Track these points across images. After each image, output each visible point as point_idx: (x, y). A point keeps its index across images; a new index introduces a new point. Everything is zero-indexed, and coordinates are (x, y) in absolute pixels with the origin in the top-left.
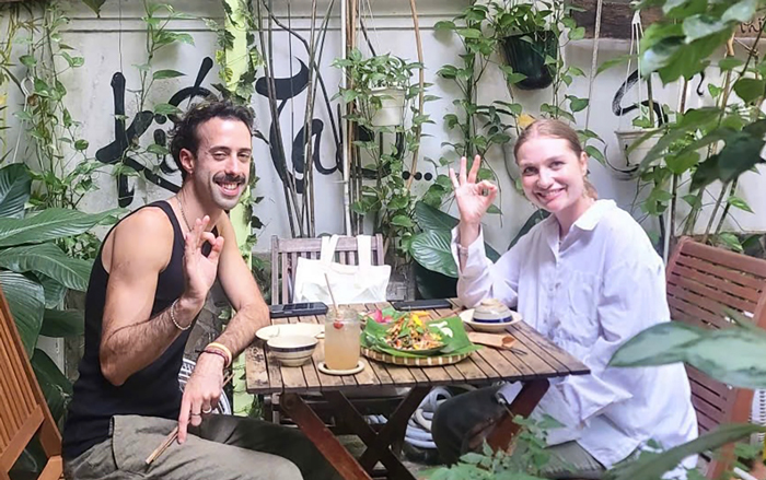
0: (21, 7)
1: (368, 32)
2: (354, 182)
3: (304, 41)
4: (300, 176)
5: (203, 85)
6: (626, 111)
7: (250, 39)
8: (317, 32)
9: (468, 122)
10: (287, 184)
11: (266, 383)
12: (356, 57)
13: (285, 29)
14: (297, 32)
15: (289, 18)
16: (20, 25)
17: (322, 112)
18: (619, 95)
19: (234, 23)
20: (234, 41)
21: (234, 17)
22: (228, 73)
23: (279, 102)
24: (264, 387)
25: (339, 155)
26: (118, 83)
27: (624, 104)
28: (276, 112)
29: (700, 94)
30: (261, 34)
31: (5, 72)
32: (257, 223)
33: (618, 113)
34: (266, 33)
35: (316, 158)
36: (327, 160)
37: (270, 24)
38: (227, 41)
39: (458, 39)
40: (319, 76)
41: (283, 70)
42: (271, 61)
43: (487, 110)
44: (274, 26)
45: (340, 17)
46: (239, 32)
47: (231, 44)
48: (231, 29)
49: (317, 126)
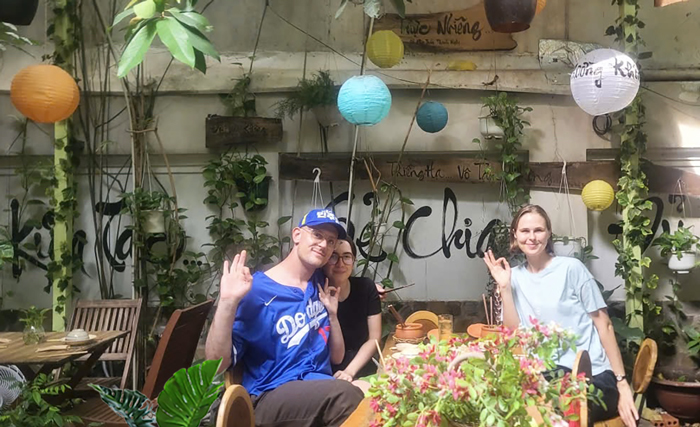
3: (118, 181)
13: (105, 173)
26: (15, 205)
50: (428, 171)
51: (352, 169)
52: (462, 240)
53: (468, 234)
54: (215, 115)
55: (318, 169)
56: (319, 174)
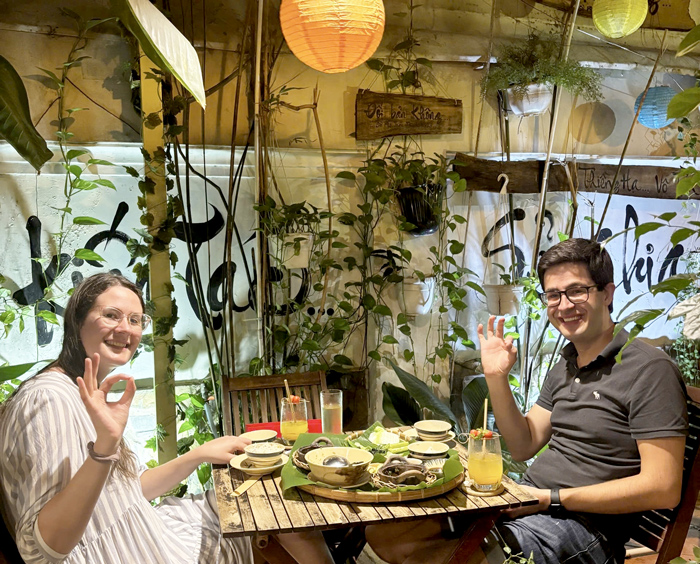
2: (268, 319)
3: (219, 189)
5: (120, 228)
6: (493, 252)
7: (168, 184)
9: (365, 263)
11: (239, 526)
13: (200, 177)
18: (486, 240)
20: (155, 187)
22: (149, 219)
23: (195, 245)
24: (238, 530)
25: (252, 293)
26: (34, 226)
27: (491, 247)
28: (193, 252)
29: (550, 239)
33: (486, 255)
35: (230, 297)
36: (240, 299)
38: (148, 187)
41: (200, 216)
42: (189, 207)
43: (385, 254)
44: (192, 173)
47: (152, 190)
48: (151, 176)
50: (624, 181)
51: (545, 178)
52: (644, 271)
53: (650, 262)
54: (367, 91)
55: (505, 176)
56: (507, 181)
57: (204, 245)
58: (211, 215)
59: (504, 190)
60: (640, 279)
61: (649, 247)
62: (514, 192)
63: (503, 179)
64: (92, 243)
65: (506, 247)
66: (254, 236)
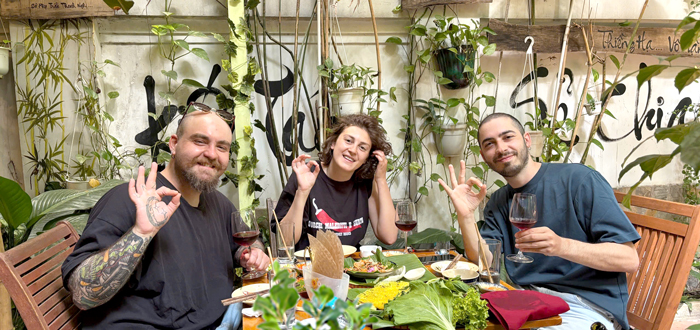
0: (69, 23)
1: (337, 47)
3: (291, 53)
4: (289, 154)
5: (215, 85)
6: (519, 104)
7: (249, 49)
8: (299, 46)
9: (409, 115)
10: (280, 160)
12: (328, 65)
13: (276, 43)
14: (286, 46)
15: (280, 34)
16: (69, 37)
17: (304, 106)
18: (515, 93)
19: (237, 36)
20: (237, 50)
21: (237, 31)
22: (235, 76)
23: (272, 99)
25: (317, 137)
26: (149, 84)
27: (518, 100)
28: (270, 106)
29: (569, 93)
30: (257, 46)
31: (59, 75)
32: (258, 188)
33: (514, 107)
34: (261, 47)
35: (300, 140)
36: (308, 142)
37: (264, 39)
38: (232, 50)
39: (402, 51)
40: (302, 80)
41: (275, 75)
42: (266, 67)
43: (426, 105)
44: (268, 40)
45: (316, 34)
46: (241, 43)
47: (235, 52)
48: (234, 40)
49: (301, 117)
50: (639, 42)
51: (566, 39)
52: (654, 121)
53: (660, 113)
55: (531, 38)
56: (532, 44)
57: (280, 98)
58: (285, 75)
59: (530, 51)
60: (651, 127)
61: (660, 100)
62: (538, 52)
63: (529, 41)
64: (194, 97)
65: (531, 100)
66: (317, 92)
